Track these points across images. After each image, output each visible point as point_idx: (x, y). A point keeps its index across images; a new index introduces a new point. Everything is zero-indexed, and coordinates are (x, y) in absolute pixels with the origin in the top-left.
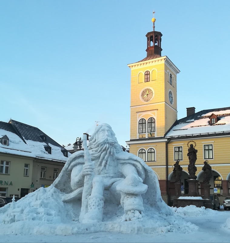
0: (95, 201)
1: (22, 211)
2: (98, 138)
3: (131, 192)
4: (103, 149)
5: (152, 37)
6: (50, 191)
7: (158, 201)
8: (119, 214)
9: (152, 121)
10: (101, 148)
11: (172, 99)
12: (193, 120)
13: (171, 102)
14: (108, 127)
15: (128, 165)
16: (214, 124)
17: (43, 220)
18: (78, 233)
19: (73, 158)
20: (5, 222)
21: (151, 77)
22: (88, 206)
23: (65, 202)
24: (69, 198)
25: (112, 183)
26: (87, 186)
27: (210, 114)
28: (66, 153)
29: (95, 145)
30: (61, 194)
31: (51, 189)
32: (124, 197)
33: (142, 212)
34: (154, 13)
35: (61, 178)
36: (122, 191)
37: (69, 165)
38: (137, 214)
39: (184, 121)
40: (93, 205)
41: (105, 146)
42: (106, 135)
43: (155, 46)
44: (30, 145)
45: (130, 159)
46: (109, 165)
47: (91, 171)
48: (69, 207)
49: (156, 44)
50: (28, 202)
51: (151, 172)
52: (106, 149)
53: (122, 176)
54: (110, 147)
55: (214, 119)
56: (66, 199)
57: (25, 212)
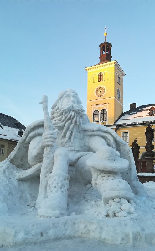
0: (56, 181)
4: (67, 118)
5: (104, 47)
7: (134, 180)
8: (89, 198)
9: (104, 112)
10: (65, 116)
11: (120, 96)
12: (135, 112)
13: (119, 98)
16: (153, 115)
19: (32, 127)
21: (104, 77)
22: (48, 188)
23: (20, 180)
24: (25, 176)
25: (79, 158)
26: (48, 160)
27: (149, 108)
30: (16, 170)
31: (4, 164)
32: (98, 176)
33: (131, 201)
34: (106, 28)
35: (17, 151)
36: (96, 167)
37: (27, 136)
40: (54, 185)
41: (70, 114)
42: (72, 101)
43: (107, 54)
44: (5, 130)
45: (99, 130)
46: (74, 137)
47: (52, 142)
48: (26, 186)
52: (71, 118)
54: (76, 116)
55: (153, 111)
56: (22, 177)
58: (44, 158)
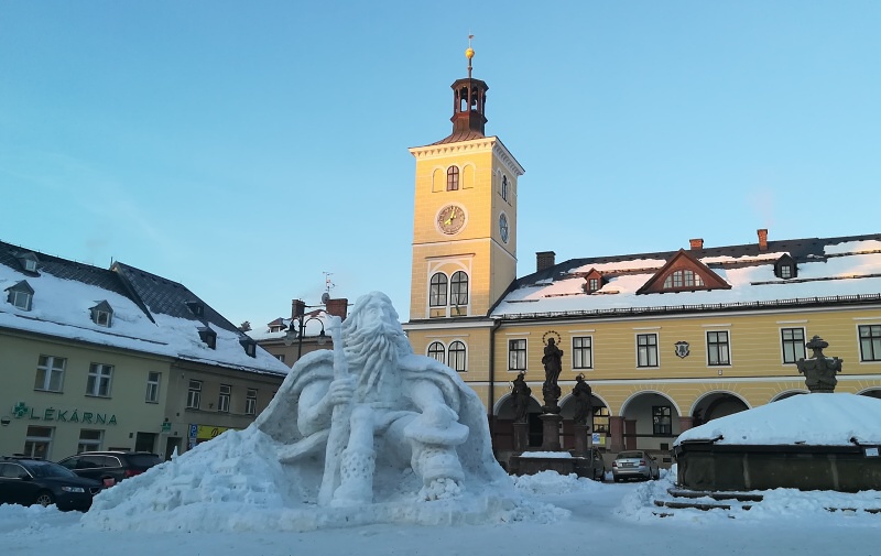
0: (356, 461)
1: (197, 483)
2: (362, 323)
3: (437, 441)
4: (371, 348)
5: (464, 91)
6: (249, 438)
8: (406, 488)
9: (461, 279)
10: (367, 345)
11: (506, 232)
12: (549, 281)
13: (504, 240)
14: (383, 299)
15: (425, 382)
16: (594, 291)
17: (247, 500)
18: (329, 527)
20: (156, 505)
21: (463, 180)
22: (342, 472)
23: (284, 462)
24: (294, 454)
25: (391, 423)
26: (339, 428)
27: (586, 268)
28: (251, 347)
29: (353, 338)
31: (252, 433)
32: (420, 451)
33: (460, 482)
34: (470, 37)
36: (418, 438)
37: (294, 382)
38: (451, 485)
39: (530, 281)
40: (352, 467)
41: (378, 341)
42: (381, 317)
43: (472, 112)
44: (164, 327)
45: (429, 370)
46: (383, 383)
47: (348, 396)
48: (295, 472)
49: (474, 107)
50: (204, 462)
51: (473, 398)
52: (379, 349)
53: (411, 406)
54: (388, 344)
55: (596, 280)
56: (288, 456)
57: (203, 483)
58: (333, 424)
